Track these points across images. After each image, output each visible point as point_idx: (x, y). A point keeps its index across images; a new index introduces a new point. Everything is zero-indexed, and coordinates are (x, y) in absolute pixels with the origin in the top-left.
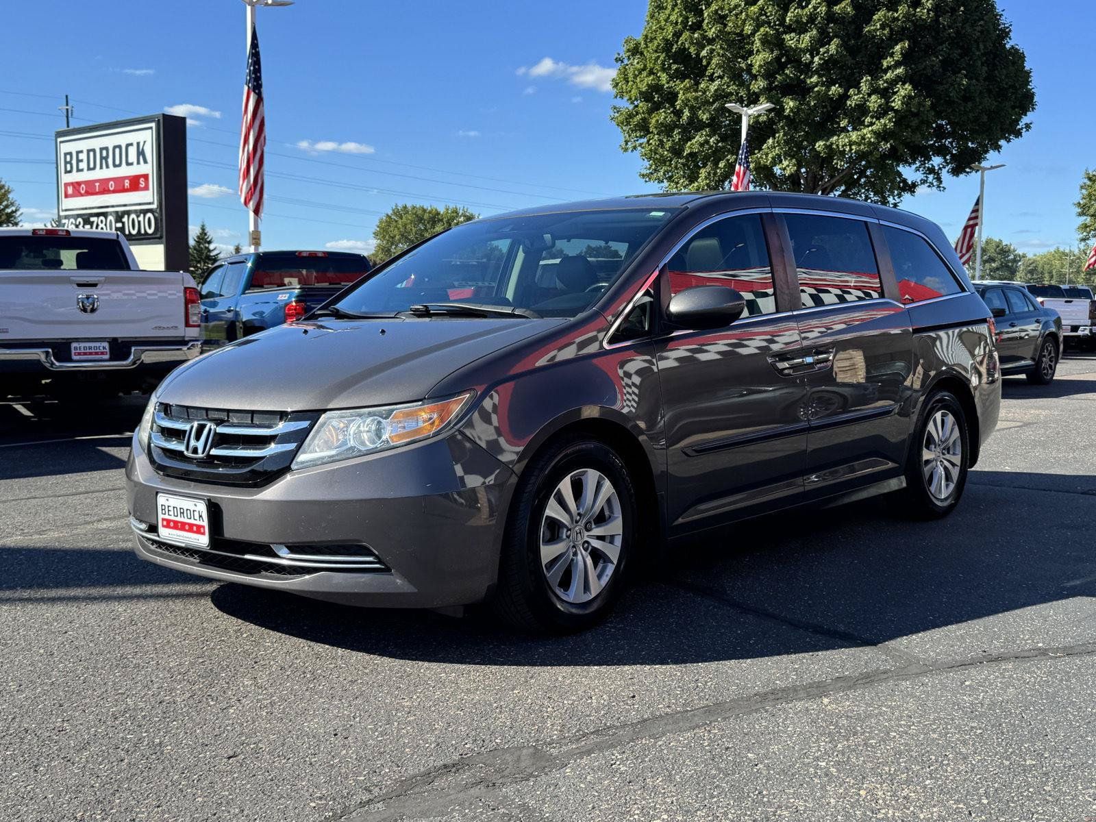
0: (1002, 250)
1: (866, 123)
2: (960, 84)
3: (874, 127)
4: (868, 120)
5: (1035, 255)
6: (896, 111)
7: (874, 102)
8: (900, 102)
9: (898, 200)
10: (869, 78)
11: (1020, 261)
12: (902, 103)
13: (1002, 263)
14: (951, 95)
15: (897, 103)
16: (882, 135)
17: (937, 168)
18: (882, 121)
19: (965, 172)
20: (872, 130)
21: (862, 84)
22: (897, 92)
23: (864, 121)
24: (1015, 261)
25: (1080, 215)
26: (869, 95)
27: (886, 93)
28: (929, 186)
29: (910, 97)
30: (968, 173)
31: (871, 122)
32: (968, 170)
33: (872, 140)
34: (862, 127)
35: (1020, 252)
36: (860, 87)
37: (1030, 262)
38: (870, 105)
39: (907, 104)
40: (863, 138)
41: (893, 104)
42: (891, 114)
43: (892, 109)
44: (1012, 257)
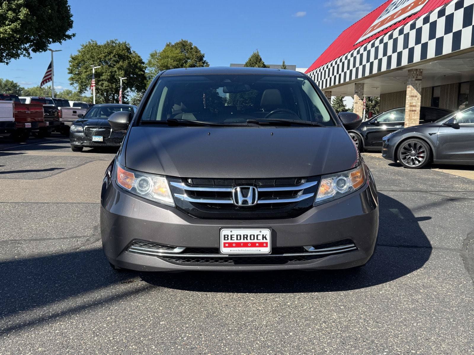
0: (13, 85)
1: (6, 24)
2: (48, 12)
3: (11, 26)
4: (7, 22)
5: (28, 88)
6: (21, 20)
7: (11, 15)
8: (23, 16)
9: (8, 61)
10: (7, 3)
11: (22, 91)
12: (24, 17)
13: (14, 91)
14: (44, 16)
15: (21, 17)
16: (15, 31)
17: (27, 48)
18: (15, 24)
19: (40, 51)
20: (10, 28)
21: (3, 5)
22: (21, 11)
23: (5, 23)
24: (19, 90)
25: (69, 73)
26: (8, 11)
27: (16, 11)
28: (24, 56)
29: (27, 14)
30: (41, 52)
31: (9, 24)
32: (41, 50)
33: (11, 32)
34: (4, 25)
35: (21, 86)
36: (2, 6)
37: (27, 91)
38: (8, 15)
39: (26, 17)
40: (6, 31)
41: (19, 17)
42: (19, 22)
43: (19, 19)
44: (18, 89)
